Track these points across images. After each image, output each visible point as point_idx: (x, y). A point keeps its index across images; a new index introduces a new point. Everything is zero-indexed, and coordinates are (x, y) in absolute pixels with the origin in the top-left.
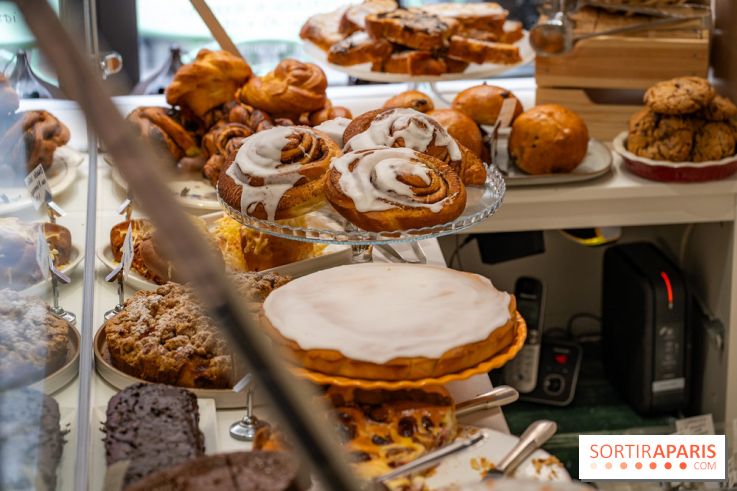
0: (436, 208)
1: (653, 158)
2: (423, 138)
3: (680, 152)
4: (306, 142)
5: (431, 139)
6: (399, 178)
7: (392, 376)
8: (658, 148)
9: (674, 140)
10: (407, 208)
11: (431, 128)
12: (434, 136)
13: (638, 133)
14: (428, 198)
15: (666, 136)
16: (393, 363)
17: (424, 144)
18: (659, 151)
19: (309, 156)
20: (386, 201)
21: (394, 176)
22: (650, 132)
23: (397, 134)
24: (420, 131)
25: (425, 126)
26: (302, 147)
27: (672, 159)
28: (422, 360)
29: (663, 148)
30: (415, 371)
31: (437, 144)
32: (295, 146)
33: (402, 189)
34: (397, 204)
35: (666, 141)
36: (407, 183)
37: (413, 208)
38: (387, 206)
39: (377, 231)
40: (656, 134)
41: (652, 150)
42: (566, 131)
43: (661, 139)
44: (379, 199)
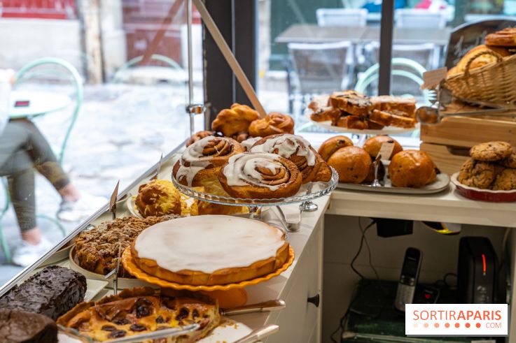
0: (273, 188)
1: (469, 186)
2: (290, 150)
3: (484, 183)
4: (220, 145)
5: (294, 151)
6: (257, 169)
7: (181, 281)
8: (473, 180)
9: (482, 176)
10: (255, 186)
11: (297, 145)
12: (298, 149)
13: (464, 170)
14: (271, 182)
15: (478, 173)
16: (181, 273)
17: (288, 154)
18: (473, 182)
19: (219, 153)
20: (244, 181)
21: (254, 167)
22: (470, 171)
23: (276, 146)
24: (289, 146)
25: (294, 144)
26: (216, 147)
27: (479, 187)
28: (201, 273)
29: (475, 180)
30: (195, 280)
31: (298, 154)
32: (212, 146)
33: (256, 175)
34: (250, 183)
35: (478, 176)
36: (260, 172)
37: (259, 187)
38: (245, 184)
39: (236, 198)
40: (473, 172)
41: (470, 180)
42: (418, 164)
43: (475, 175)
44: (241, 179)
